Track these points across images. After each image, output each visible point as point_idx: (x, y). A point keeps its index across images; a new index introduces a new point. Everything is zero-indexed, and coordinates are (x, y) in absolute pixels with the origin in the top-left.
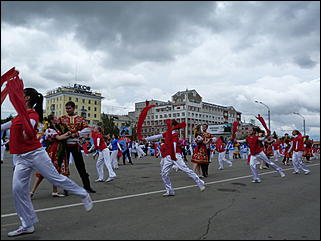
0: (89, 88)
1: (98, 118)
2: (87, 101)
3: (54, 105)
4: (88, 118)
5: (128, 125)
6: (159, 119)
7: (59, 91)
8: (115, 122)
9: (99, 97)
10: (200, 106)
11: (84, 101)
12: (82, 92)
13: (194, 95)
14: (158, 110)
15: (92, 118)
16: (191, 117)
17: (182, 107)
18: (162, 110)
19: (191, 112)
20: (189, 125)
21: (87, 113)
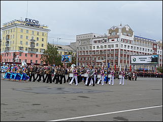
0: (37, 22)
3: (8, 36)
4: (36, 47)
6: (96, 49)
7: (13, 24)
8: (59, 51)
10: (132, 38)
11: (33, 32)
12: (32, 25)
13: (127, 29)
14: (95, 42)
15: (39, 47)
16: (123, 48)
17: (116, 40)
18: (99, 41)
19: (124, 44)
20: (121, 55)
21: (36, 42)
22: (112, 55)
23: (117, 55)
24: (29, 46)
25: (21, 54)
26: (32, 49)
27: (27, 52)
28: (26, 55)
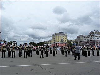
0: (63, 33)
1: (66, 41)
2: (63, 37)
3: (54, 38)
5: (75, 43)
6: (85, 40)
7: (56, 34)
8: (71, 42)
9: (66, 35)
12: (61, 34)
13: (97, 32)
16: (97, 39)
17: (93, 36)
18: (86, 37)
19: (97, 38)
20: (96, 42)
21: (63, 40)
22: (92, 42)
23: (94, 42)
25: (58, 43)
26: (62, 42)
27: (60, 43)
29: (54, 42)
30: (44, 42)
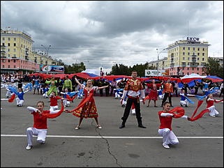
0: (198, 39)
1: (206, 61)
2: (196, 49)
3: (173, 54)
4: (197, 62)
7: (177, 44)
9: (206, 45)
11: (194, 49)
12: (193, 43)
15: (200, 61)
21: (197, 57)
24: (191, 61)
25: (183, 68)
26: (194, 63)
27: (189, 66)
28: (188, 68)
29: (173, 64)
30: (147, 64)
